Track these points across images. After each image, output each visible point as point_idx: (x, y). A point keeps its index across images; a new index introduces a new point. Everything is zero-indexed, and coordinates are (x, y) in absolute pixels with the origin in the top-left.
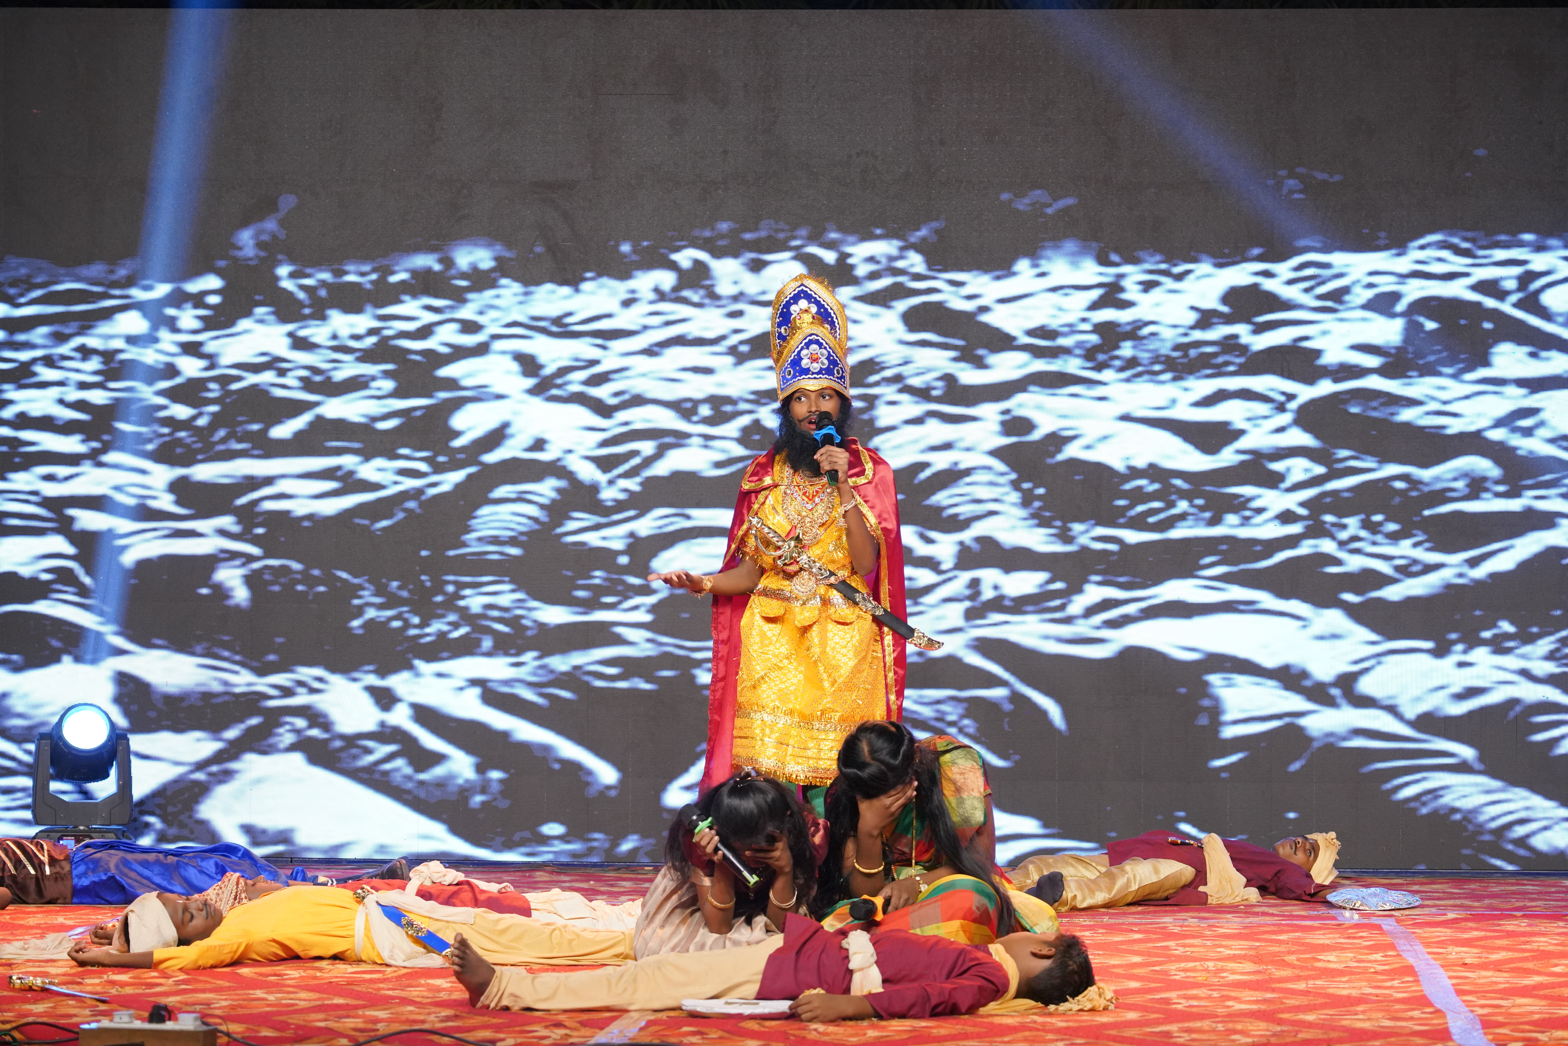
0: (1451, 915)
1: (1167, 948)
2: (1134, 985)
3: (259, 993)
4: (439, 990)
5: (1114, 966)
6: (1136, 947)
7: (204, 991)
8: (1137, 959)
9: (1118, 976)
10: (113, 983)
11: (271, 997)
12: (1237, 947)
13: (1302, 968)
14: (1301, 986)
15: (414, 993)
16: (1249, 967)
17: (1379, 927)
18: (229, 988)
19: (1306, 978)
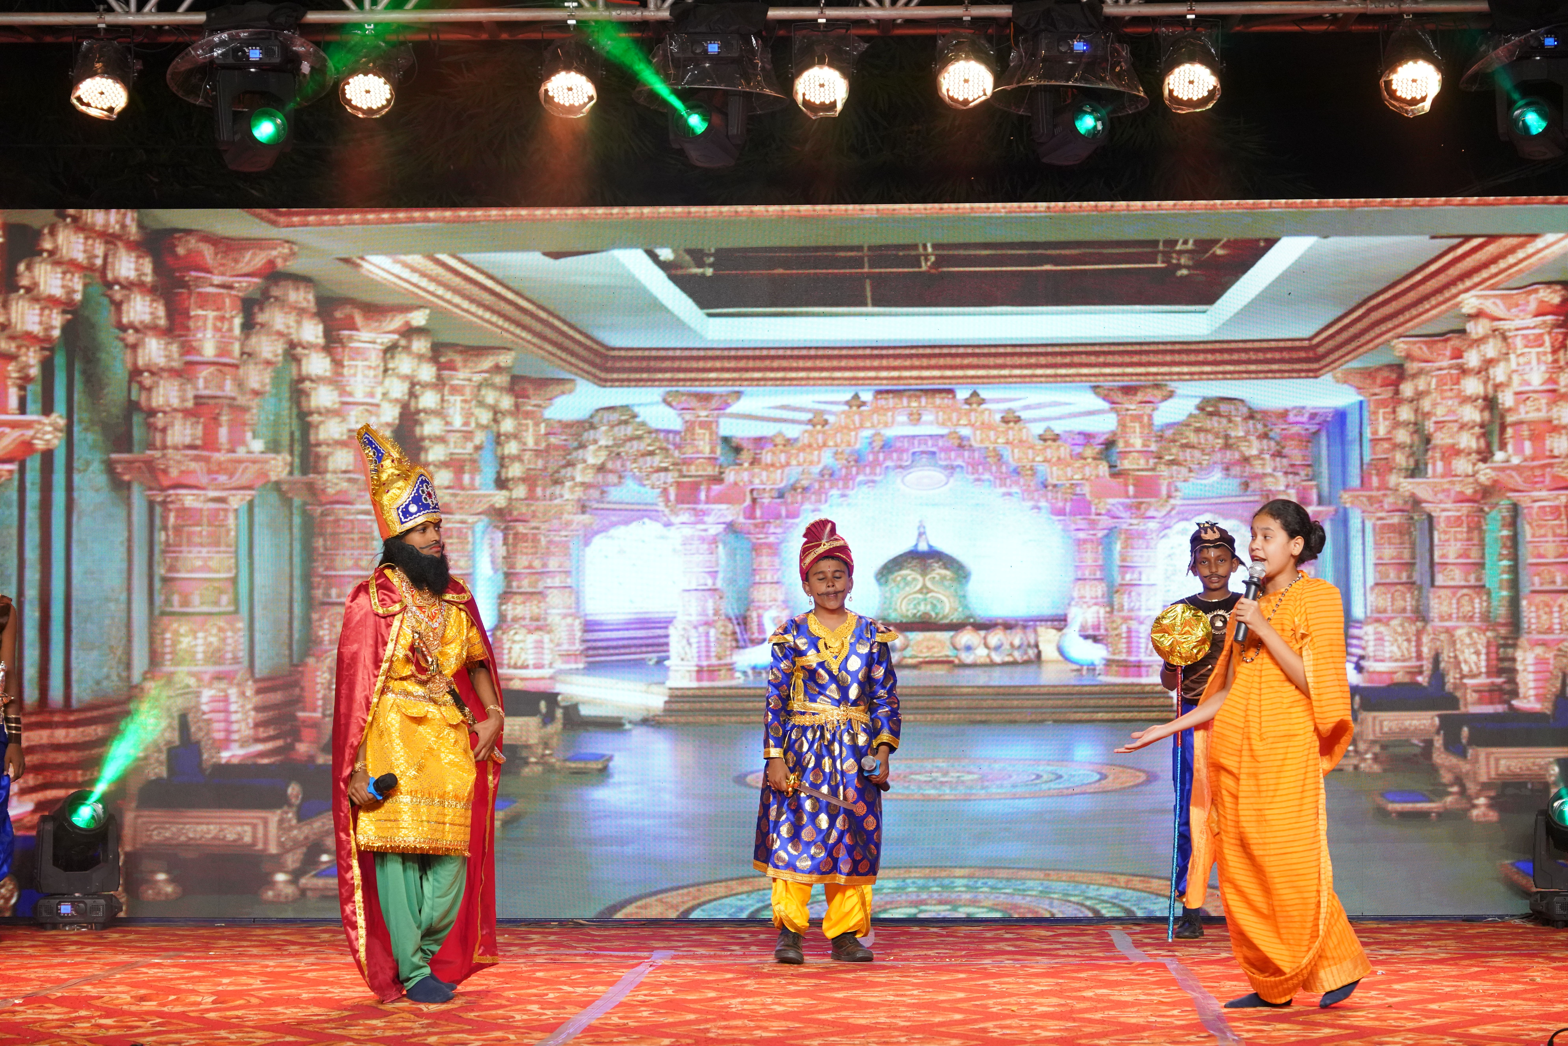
0: (1224, 955)
1: (986, 985)
2: (958, 1017)
3: (223, 1033)
4: (375, 1028)
5: (943, 1001)
6: (960, 985)
7: (176, 1032)
8: (961, 995)
9: (945, 1009)
10: (100, 1026)
11: (233, 1037)
12: (1045, 984)
13: (1099, 1001)
14: (1098, 1016)
15: (353, 1031)
16: (1054, 1000)
17: (1163, 966)
18: (198, 1029)
19: (1103, 1009)
